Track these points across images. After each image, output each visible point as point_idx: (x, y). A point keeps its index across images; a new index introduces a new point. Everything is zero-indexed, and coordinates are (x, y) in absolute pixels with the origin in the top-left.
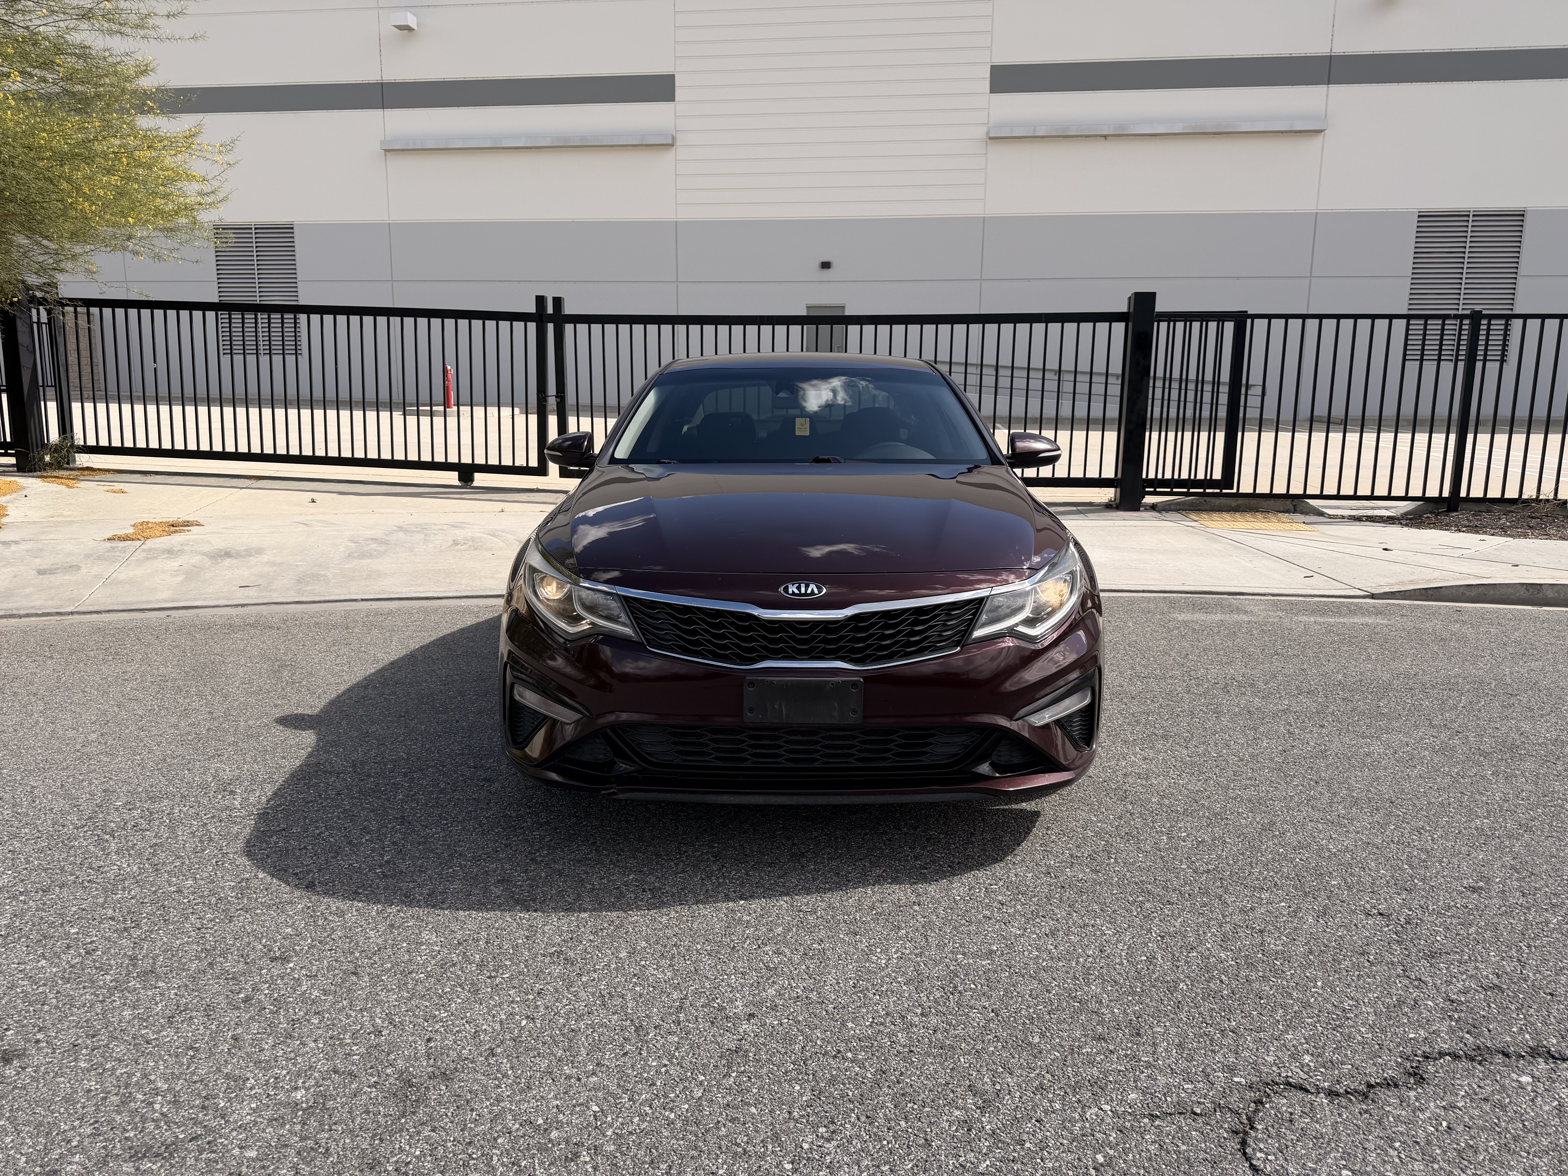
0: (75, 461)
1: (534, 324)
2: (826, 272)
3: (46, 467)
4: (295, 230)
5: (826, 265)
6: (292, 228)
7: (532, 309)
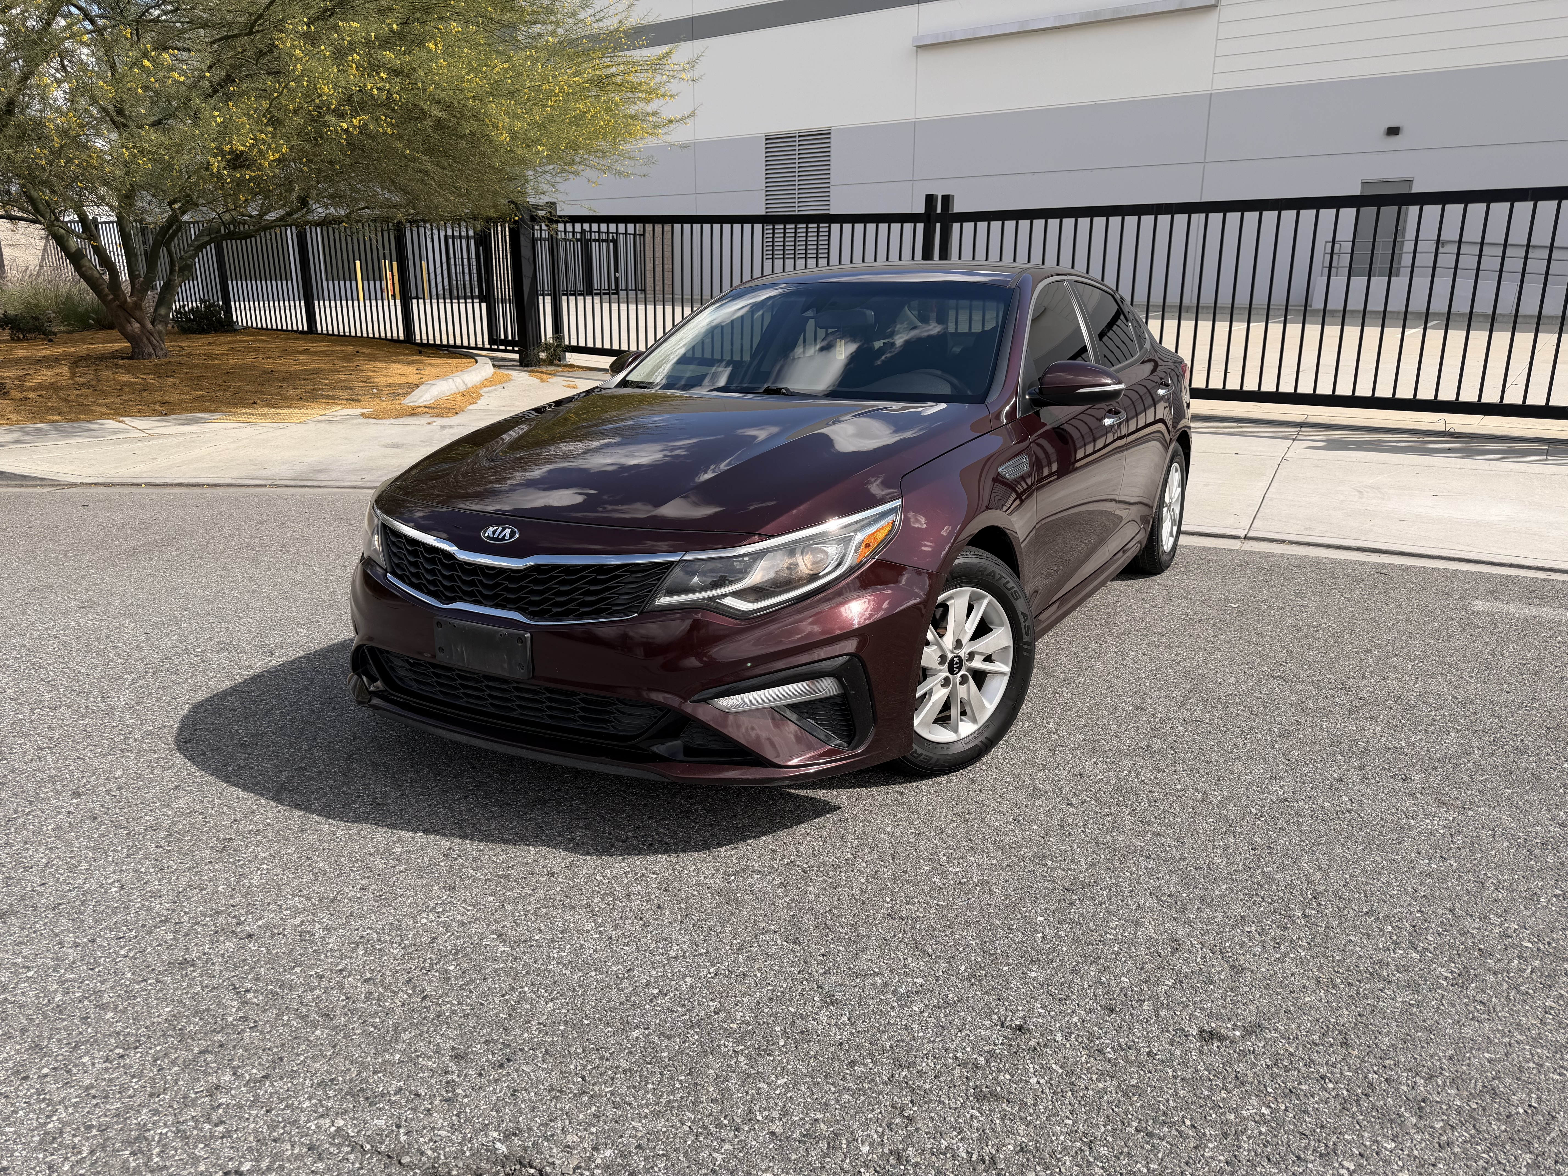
0: (565, 358)
1: (922, 225)
2: (1393, 139)
3: (539, 362)
4: (832, 136)
5: (1393, 131)
6: (829, 134)
7: (920, 209)
